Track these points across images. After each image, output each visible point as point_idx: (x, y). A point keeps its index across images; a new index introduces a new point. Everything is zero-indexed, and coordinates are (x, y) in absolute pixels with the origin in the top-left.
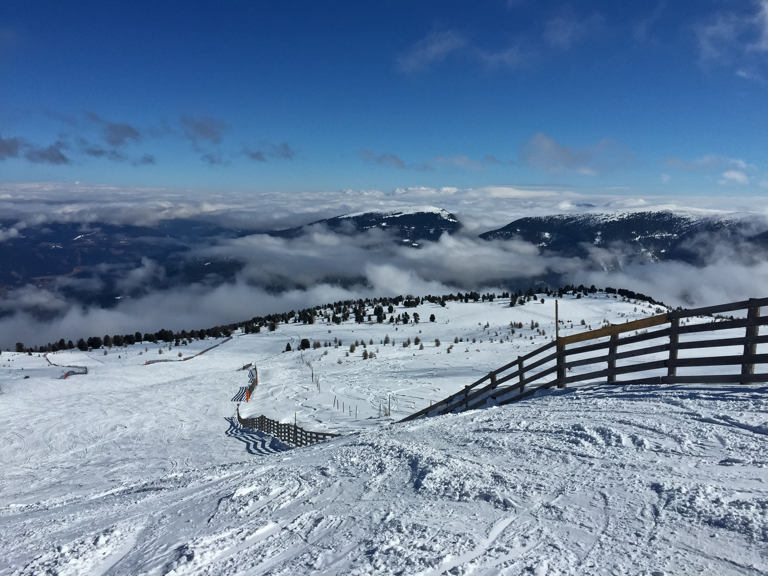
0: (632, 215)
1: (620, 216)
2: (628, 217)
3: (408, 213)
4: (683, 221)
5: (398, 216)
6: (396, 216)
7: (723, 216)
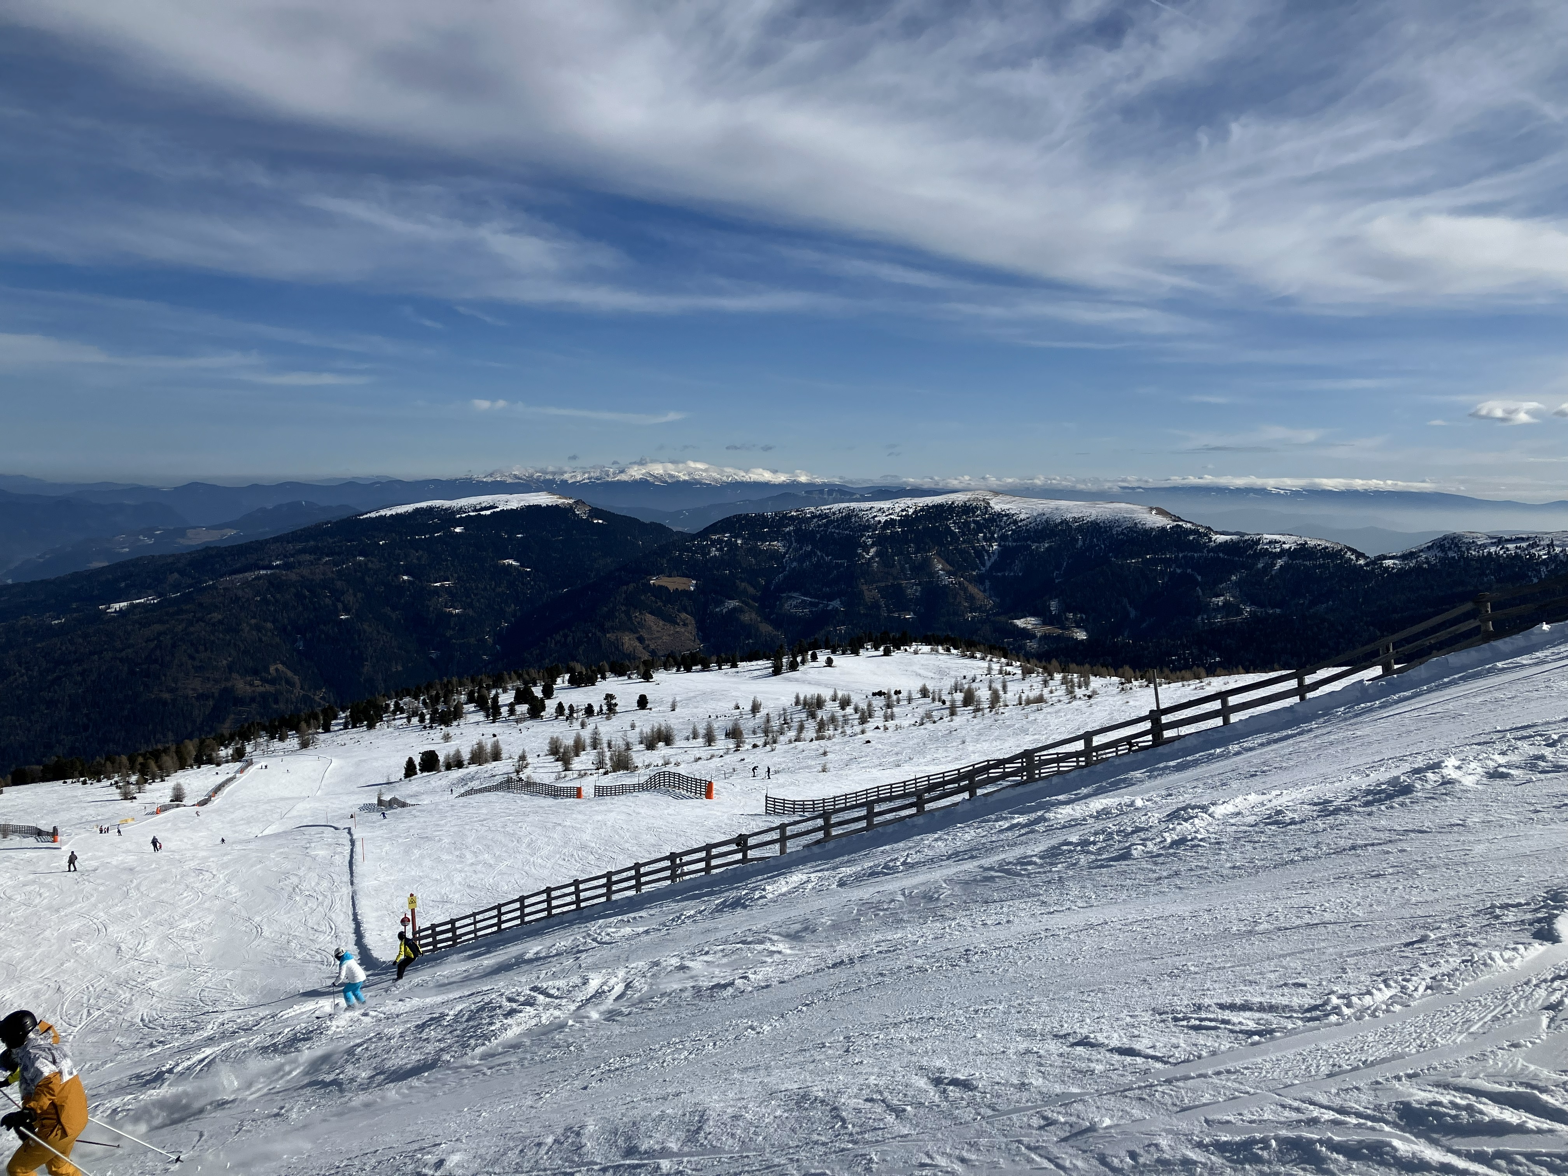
0: (922, 510)
1: (902, 511)
2: (915, 512)
3: (509, 507)
4: (1005, 518)
5: (488, 512)
6: (483, 513)
7: (1068, 510)
